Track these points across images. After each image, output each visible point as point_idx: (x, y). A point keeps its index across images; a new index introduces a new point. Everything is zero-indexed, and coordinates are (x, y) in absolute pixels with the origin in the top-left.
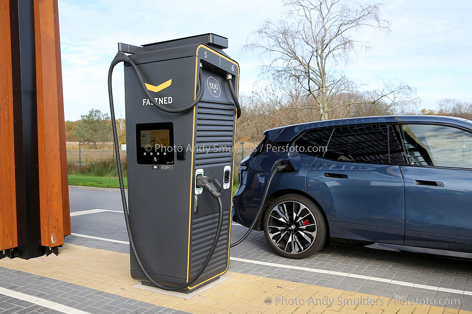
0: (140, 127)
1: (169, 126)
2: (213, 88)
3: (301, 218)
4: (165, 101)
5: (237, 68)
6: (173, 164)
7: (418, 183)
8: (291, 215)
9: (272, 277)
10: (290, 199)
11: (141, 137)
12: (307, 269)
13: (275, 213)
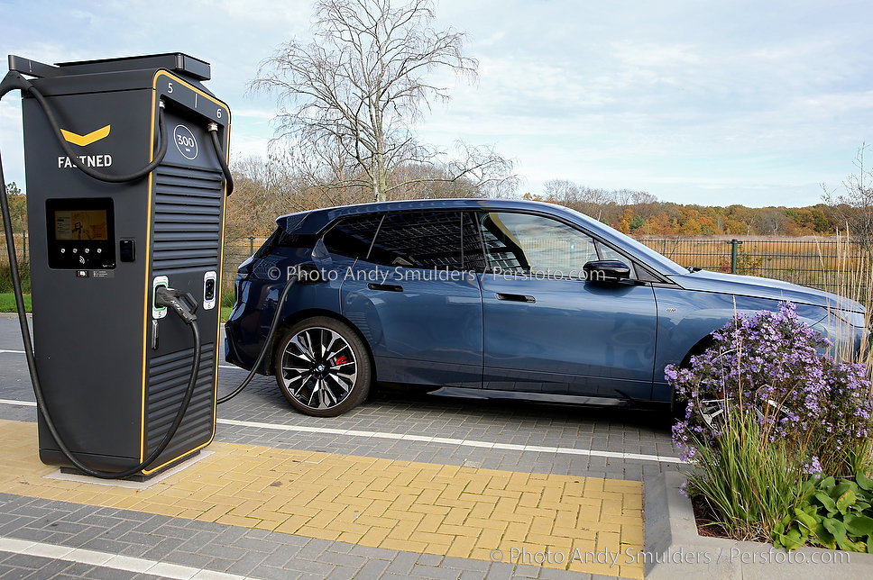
0: (54, 206)
1: (106, 205)
2: (184, 143)
3: (333, 354)
4: (98, 161)
5: (226, 114)
6: (114, 267)
7: (502, 297)
8: (317, 350)
9: (287, 447)
10: (316, 323)
11: (57, 222)
12: (342, 432)
13: (293, 347)
